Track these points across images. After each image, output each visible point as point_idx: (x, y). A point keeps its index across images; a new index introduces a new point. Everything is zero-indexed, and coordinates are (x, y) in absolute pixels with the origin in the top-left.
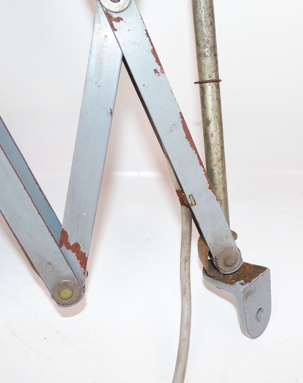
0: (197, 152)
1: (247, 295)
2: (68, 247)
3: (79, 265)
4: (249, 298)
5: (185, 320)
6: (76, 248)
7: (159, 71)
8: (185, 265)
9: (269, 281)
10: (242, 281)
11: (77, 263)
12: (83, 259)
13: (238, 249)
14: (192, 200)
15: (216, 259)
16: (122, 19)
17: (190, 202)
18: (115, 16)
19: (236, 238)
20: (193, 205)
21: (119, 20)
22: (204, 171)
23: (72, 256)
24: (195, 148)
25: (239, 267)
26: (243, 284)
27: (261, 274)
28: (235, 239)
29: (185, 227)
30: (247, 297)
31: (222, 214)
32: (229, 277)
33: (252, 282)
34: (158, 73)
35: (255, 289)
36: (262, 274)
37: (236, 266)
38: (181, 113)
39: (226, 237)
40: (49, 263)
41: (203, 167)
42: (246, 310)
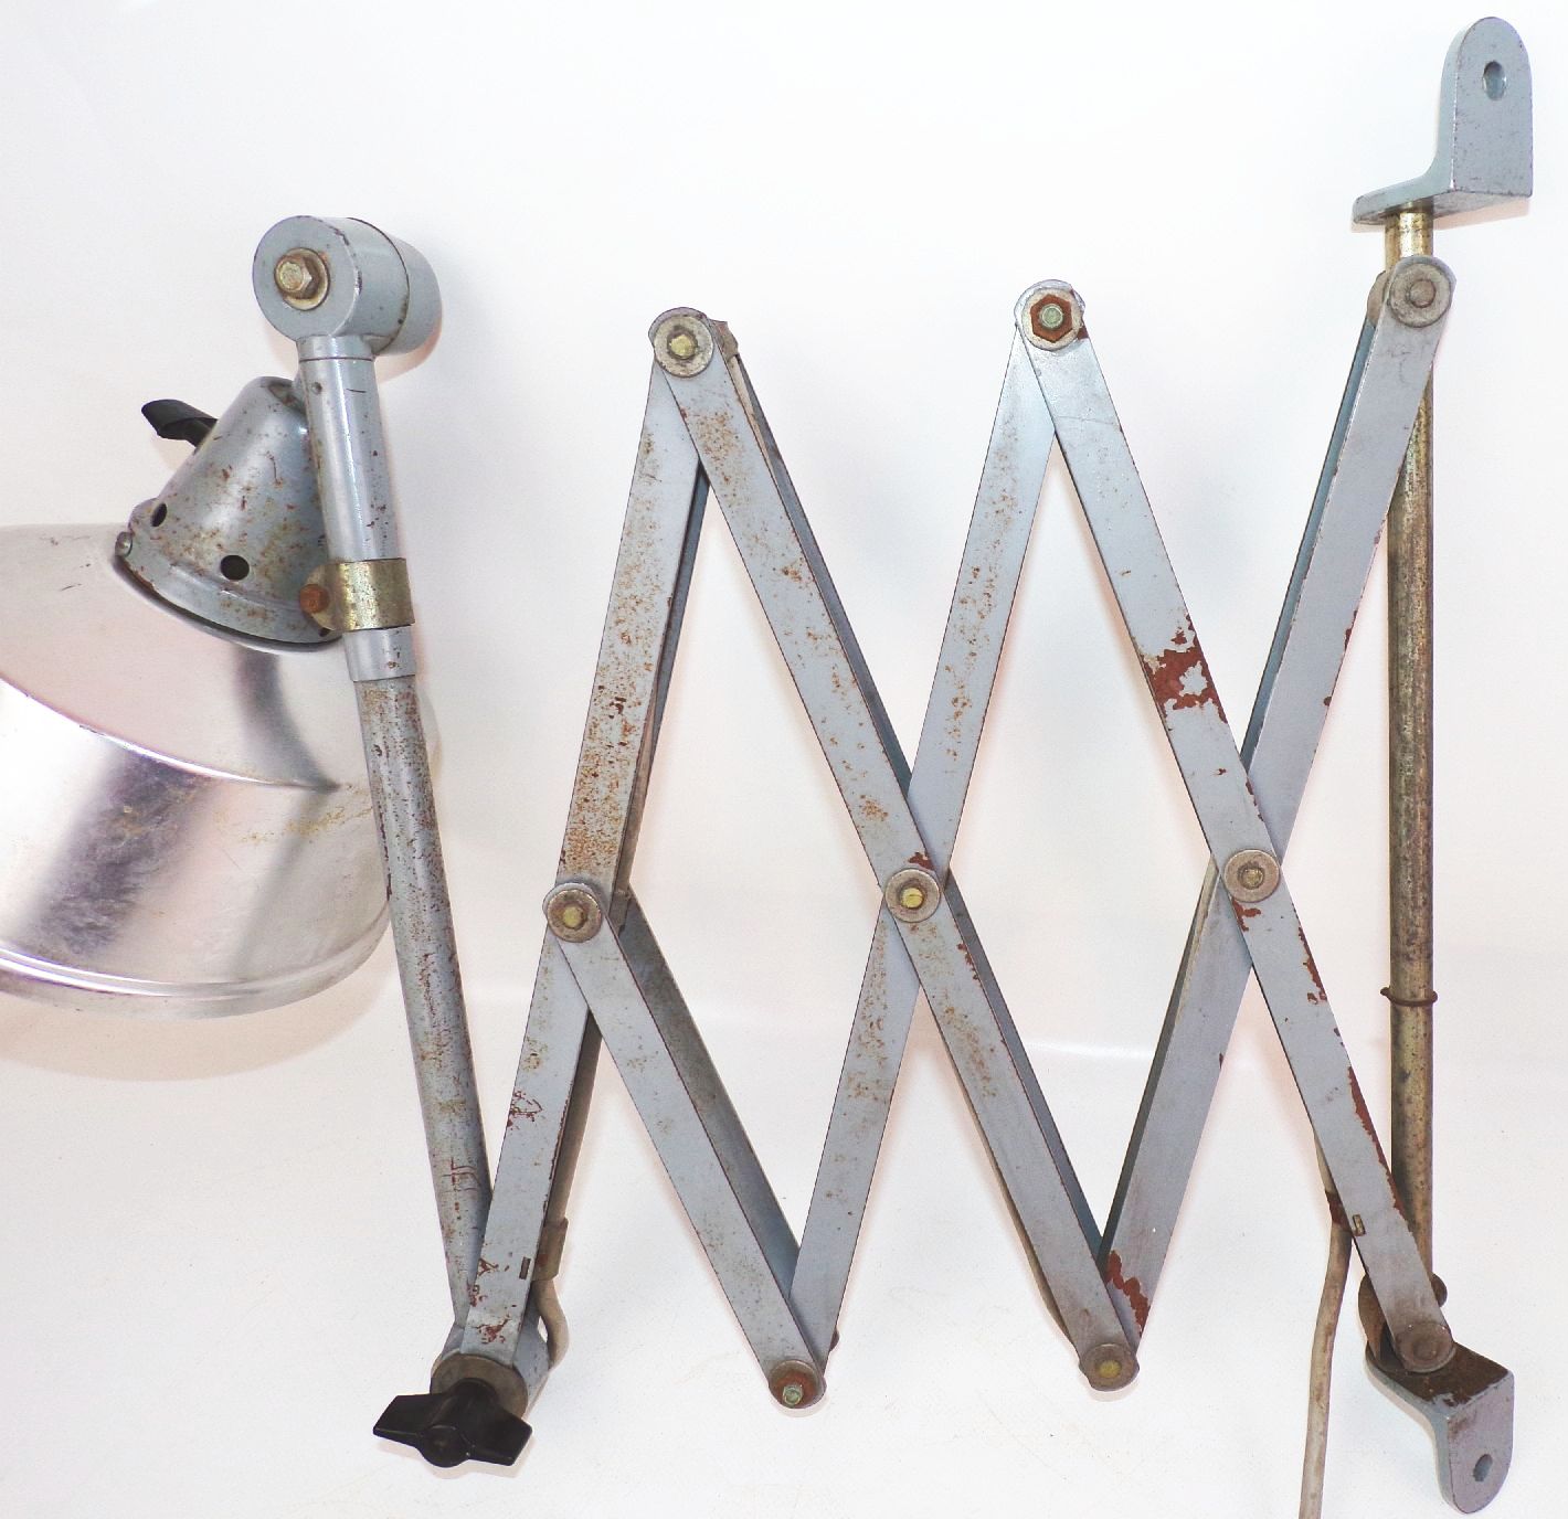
0: (1375, 1139)
1: (1457, 1427)
2: (1119, 1284)
3: (1135, 1319)
4: (1460, 1435)
5: (1315, 1456)
6: (1132, 1288)
7: (1317, 996)
8: (1326, 1341)
9: (1510, 1400)
10: (1449, 1396)
11: (1131, 1314)
12: (1142, 1309)
13: (1447, 1327)
14: (1358, 1226)
15: (1398, 1341)
16: (1259, 912)
17: (1353, 1228)
18: (1247, 907)
19: (1445, 1299)
20: (1358, 1235)
21: (1253, 913)
22: (1388, 1173)
23: (1125, 1301)
24: (1372, 1132)
25: (1446, 1362)
26: (1450, 1404)
27: (1492, 1386)
28: (1440, 1304)
29: (1335, 1264)
30: (1456, 1432)
31: (1417, 1256)
32: (1422, 1380)
33: (1470, 1402)
34: (1315, 999)
35: (1475, 1416)
36: (1494, 1385)
37: (1439, 1359)
38: (1351, 1069)
39: (1423, 1300)
40: (1086, 1311)
41: (1387, 1168)
42: (1453, 1459)
